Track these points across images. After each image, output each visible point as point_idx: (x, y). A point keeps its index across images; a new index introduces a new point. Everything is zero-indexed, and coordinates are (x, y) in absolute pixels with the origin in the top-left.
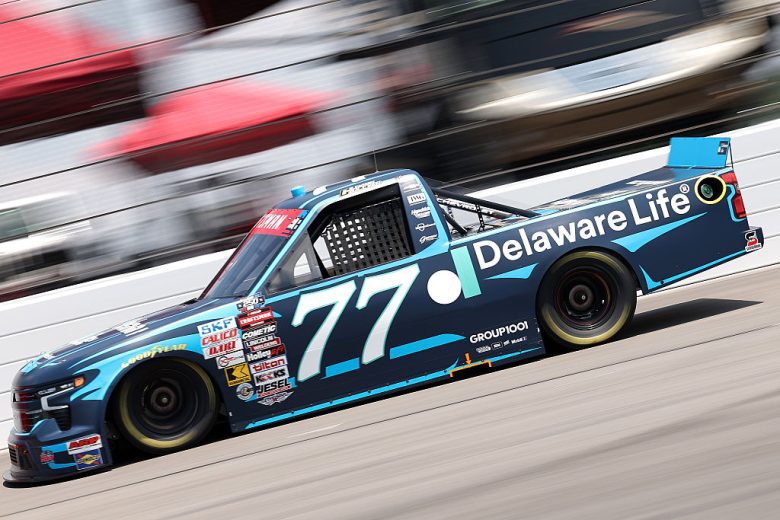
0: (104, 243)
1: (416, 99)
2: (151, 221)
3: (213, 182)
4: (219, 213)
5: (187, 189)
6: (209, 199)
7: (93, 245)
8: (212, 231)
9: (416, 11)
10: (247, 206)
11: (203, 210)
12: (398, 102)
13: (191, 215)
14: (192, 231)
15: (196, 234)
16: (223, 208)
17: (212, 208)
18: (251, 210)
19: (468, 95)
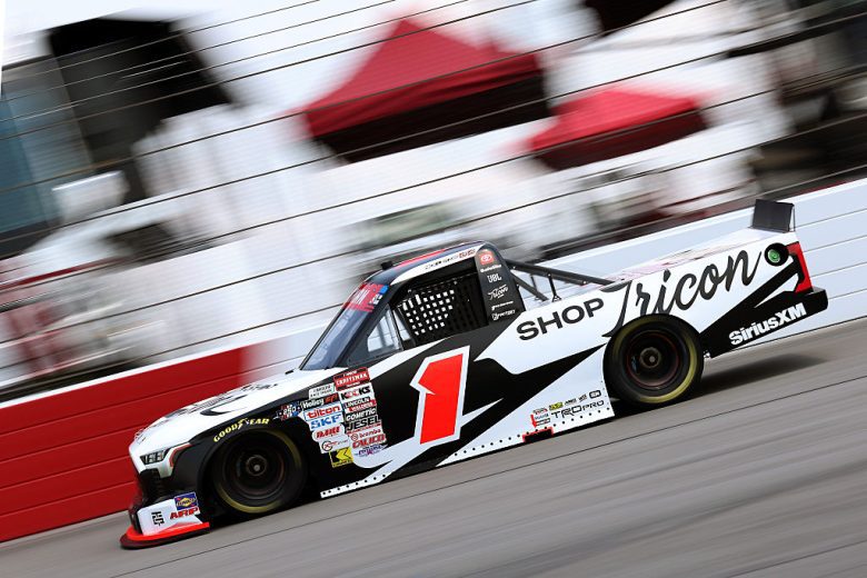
0: (512, 236)
1: (805, 91)
2: (556, 215)
3: (613, 177)
4: (620, 205)
5: (589, 184)
6: (609, 193)
7: (504, 238)
8: (613, 223)
9: (802, 7)
10: (646, 198)
11: (606, 202)
12: (787, 94)
13: (595, 208)
14: (596, 222)
15: (601, 225)
16: (623, 201)
17: (613, 201)
18: (649, 201)
19: (853, 86)
